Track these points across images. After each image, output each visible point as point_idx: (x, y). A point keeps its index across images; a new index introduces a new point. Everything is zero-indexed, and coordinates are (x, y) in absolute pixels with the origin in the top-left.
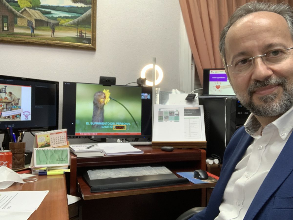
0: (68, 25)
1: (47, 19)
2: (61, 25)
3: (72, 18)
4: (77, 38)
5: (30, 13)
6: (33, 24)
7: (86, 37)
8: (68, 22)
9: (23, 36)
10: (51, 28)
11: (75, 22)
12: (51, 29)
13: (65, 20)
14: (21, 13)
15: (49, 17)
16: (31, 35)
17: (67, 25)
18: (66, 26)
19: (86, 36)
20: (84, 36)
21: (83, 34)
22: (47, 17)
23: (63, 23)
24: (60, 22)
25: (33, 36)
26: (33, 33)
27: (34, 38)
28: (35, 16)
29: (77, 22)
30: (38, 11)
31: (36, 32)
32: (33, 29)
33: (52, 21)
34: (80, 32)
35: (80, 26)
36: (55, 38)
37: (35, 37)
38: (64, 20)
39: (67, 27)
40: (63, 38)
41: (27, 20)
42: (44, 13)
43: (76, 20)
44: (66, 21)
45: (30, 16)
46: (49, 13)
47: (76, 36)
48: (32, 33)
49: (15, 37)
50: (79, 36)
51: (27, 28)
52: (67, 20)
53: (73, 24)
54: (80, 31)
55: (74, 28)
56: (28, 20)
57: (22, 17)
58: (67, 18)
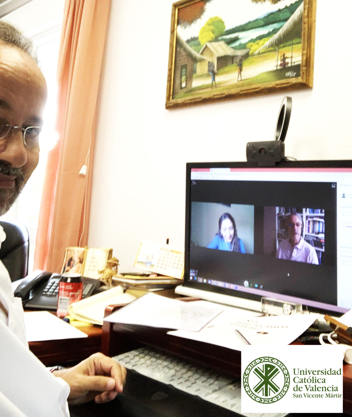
0: (263, 51)
1: (233, 50)
2: (253, 55)
3: (269, 34)
4: (277, 71)
5: (212, 49)
6: (214, 67)
7: (293, 64)
8: (263, 44)
9: (201, 91)
10: (238, 65)
11: (275, 41)
12: (238, 68)
13: (258, 44)
14: (202, 54)
15: (236, 46)
16: (211, 86)
17: (261, 52)
18: (259, 54)
19: (291, 63)
20: (288, 63)
21: (287, 60)
22: (233, 48)
23: (255, 51)
24: (250, 50)
25: (214, 86)
26: (214, 82)
27: (216, 89)
28: (217, 52)
29: (278, 39)
30: (221, 43)
31: (218, 79)
32: (214, 74)
33: (240, 53)
34: (282, 58)
35: (281, 45)
36: (242, 82)
37: (216, 87)
38: (256, 44)
39: (261, 55)
40: (254, 77)
41: (207, 63)
42: (229, 42)
43: (276, 36)
44: (260, 44)
45: (212, 54)
46: (236, 39)
47: (275, 69)
48: (212, 82)
49: (192, 95)
50: (281, 65)
51: (207, 76)
52: (261, 42)
53: (272, 45)
54: (282, 55)
55: (272, 53)
56: (209, 62)
57: (201, 60)
58: (260, 38)
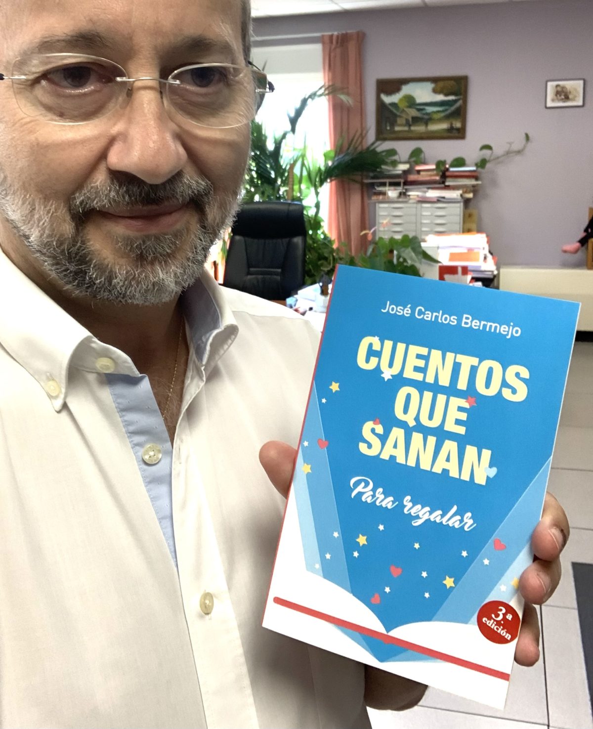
0: (440, 118)
1: (421, 115)
2: (434, 119)
3: (443, 111)
5: (408, 112)
8: (440, 115)
9: (401, 133)
11: (446, 115)
12: (425, 124)
14: (400, 113)
15: (424, 113)
16: (408, 131)
17: (438, 118)
18: (438, 120)
19: (455, 127)
21: (453, 125)
22: (422, 113)
23: (435, 117)
24: (433, 117)
25: (410, 131)
26: (410, 129)
27: (411, 133)
28: (411, 114)
29: (448, 114)
30: (414, 110)
31: (413, 128)
32: (410, 126)
33: (426, 117)
35: (450, 118)
36: (428, 131)
38: (436, 114)
40: (435, 130)
42: (419, 110)
43: (447, 112)
44: (438, 115)
45: (407, 114)
46: (424, 109)
47: (447, 128)
49: (395, 134)
50: (450, 127)
51: (405, 126)
53: (444, 116)
54: (451, 122)
55: (445, 120)
56: (406, 118)
57: (400, 117)
58: (438, 112)
